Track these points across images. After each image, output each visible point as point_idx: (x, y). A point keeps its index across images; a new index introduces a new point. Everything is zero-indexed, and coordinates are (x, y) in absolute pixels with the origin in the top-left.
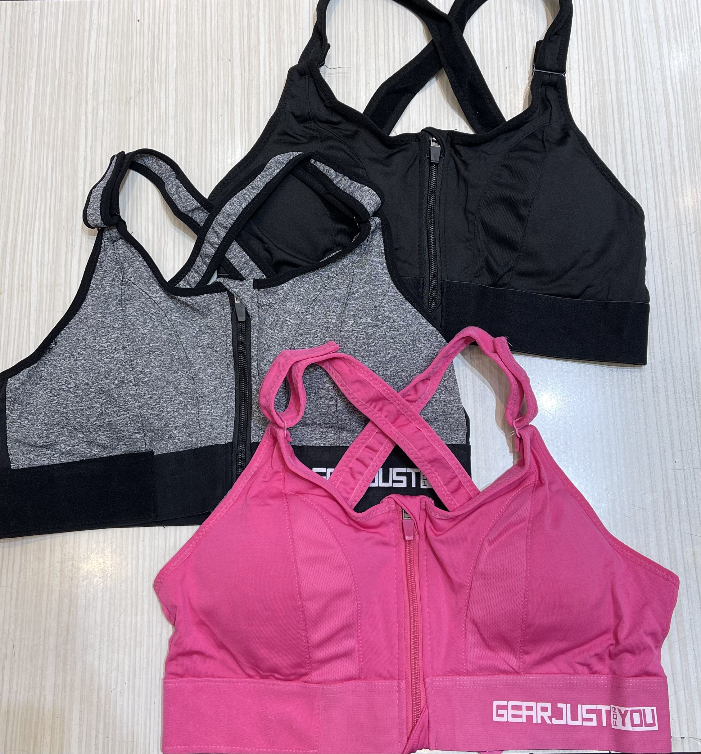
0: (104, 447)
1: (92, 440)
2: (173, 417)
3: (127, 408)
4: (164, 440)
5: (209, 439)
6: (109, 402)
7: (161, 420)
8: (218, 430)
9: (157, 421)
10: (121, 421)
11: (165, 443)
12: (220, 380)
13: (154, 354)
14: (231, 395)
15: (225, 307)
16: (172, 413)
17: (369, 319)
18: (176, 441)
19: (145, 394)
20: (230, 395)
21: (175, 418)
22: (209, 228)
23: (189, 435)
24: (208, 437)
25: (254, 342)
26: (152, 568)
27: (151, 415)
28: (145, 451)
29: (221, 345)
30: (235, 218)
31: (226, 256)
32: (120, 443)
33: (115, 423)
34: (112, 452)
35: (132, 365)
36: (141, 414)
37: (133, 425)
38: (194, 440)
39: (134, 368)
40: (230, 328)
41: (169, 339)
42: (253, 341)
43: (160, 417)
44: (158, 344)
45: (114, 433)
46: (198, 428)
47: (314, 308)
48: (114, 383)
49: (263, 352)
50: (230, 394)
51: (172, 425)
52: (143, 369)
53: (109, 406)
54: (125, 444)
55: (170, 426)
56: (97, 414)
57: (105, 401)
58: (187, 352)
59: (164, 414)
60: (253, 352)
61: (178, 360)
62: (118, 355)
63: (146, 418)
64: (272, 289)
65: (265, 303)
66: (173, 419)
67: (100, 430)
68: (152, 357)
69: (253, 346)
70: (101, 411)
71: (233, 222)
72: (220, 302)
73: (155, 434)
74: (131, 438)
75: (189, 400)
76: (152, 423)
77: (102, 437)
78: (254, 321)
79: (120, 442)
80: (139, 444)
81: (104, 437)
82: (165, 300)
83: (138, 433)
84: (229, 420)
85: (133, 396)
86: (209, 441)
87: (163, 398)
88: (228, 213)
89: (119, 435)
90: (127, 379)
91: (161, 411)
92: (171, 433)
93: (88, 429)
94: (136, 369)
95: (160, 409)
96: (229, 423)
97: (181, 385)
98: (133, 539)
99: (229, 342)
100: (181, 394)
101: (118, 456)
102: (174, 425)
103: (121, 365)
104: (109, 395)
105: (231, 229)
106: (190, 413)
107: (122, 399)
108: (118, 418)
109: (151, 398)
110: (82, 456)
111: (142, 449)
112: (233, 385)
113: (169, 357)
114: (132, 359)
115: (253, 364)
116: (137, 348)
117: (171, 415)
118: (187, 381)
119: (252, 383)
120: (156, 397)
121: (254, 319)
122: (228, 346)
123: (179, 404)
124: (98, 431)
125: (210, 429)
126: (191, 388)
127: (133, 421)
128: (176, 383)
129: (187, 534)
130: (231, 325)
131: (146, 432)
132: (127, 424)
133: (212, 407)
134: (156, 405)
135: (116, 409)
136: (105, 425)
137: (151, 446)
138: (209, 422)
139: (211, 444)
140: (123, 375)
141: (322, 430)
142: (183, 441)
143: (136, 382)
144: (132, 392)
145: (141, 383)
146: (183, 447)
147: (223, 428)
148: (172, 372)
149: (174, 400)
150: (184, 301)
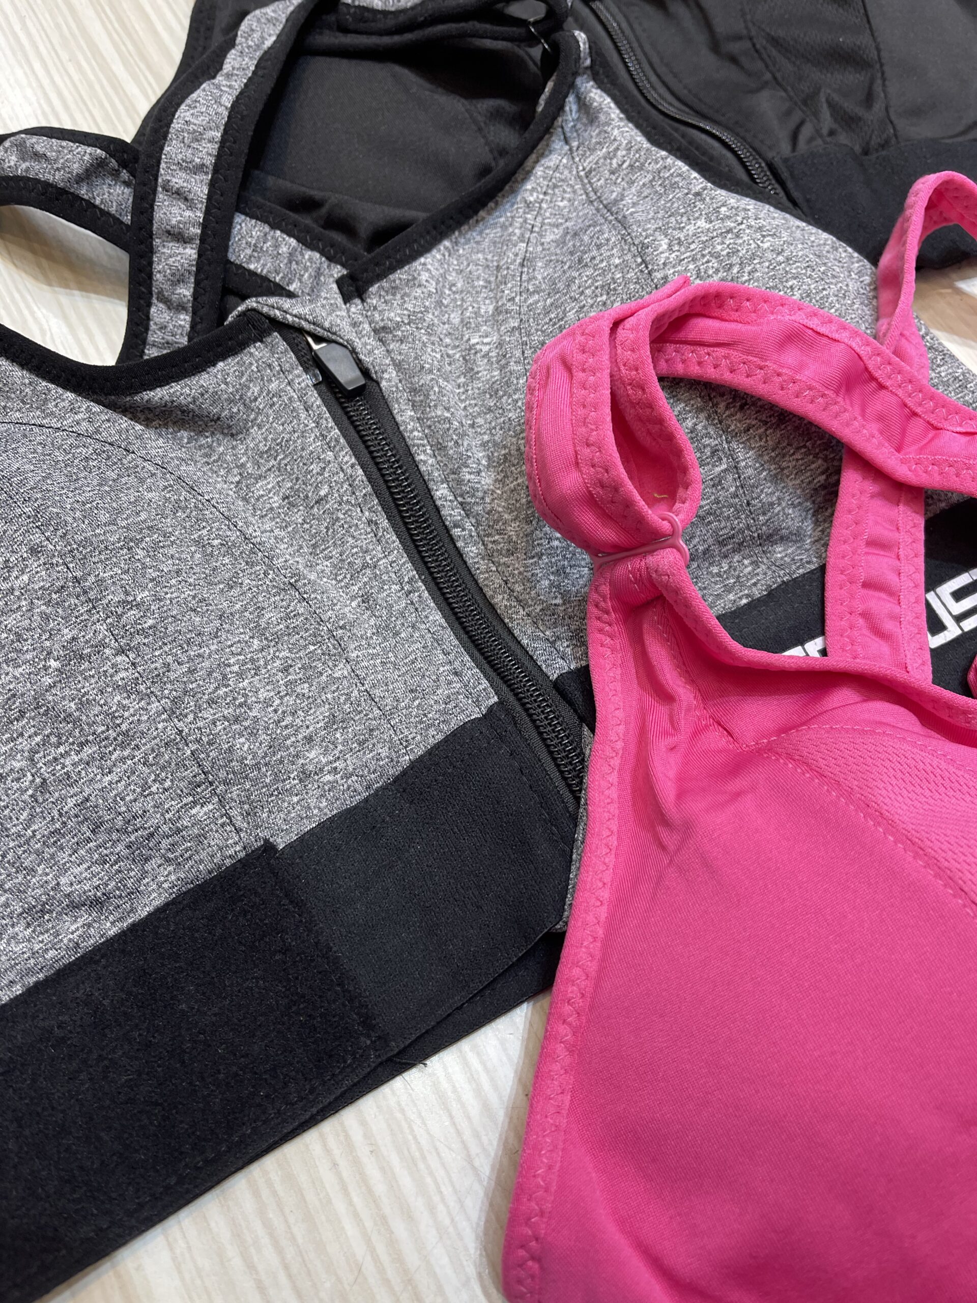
0: (97, 903)
1: (44, 898)
2: (284, 712)
3: (125, 734)
4: (290, 792)
5: (429, 726)
6: (53, 739)
7: (253, 734)
8: (439, 692)
9: (242, 740)
10: (121, 786)
11: (295, 799)
12: (368, 571)
13: (143, 545)
14: (420, 596)
15: (290, 377)
16: (277, 702)
17: (702, 223)
18: (329, 778)
19: (167, 666)
20: (416, 600)
21: (293, 714)
22: (155, 192)
23: (361, 743)
24: (421, 722)
25: (416, 433)
26: (451, 1229)
27: (214, 723)
28: (242, 854)
29: (326, 475)
30: (218, 135)
31: (232, 258)
32: (148, 867)
33: (105, 800)
34: (133, 910)
35: (85, 592)
36: (180, 732)
37: (168, 784)
38: (384, 752)
39: (97, 600)
40: (331, 423)
41: (167, 500)
42: (412, 431)
43: (246, 724)
44: (143, 516)
45: (115, 836)
46: (377, 712)
47: (535, 278)
48: (46, 668)
49: (456, 442)
50: (415, 597)
51: (293, 739)
52: (127, 593)
53: (62, 749)
54: (168, 860)
55: (288, 742)
56: (25, 797)
57: (38, 739)
58: (240, 524)
59: (254, 713)
60: (425, 462)
61: (223, 549)
62: (25, 578)
63: (205, 739)
64: (400, 275)
65: (398, 319)
66: (288, 720)
67: (62, 848)
68: (141, 554)
69: (418, 446)
70: (38, 780)
71: (217, 146)
72: (270, 366)
73: (255, 782)
74: (179, 831)
75: (312, 648)
76: (230, 750)
77: (77, 870)
78: (389, 380)
79: (147, 860)
80: (215, 840)
81: (85, 866)
82: (108, 421)
83: (195, 803)
84: (451, 657)
85: (127, 690)
86: (432, 732)
87: (229, 665)
88: (191, 127)
89: (133, 838)
90: (87, 642)
91: (241, 705)
92: (301, 761)
93: (13, 865)
94: (105, 602)
95: (235, 699)
96: (457, 664)
97: (267, 616)
98: (335, 1165)
99: (348, 458)
100: (277, 638)
101: (159, 911)
102: (300, 737)
103: (48, 603)
104: (46, 713)
105: (216, 169)
106: (333, 680)
107: (97, 709)
108: (107, 779)
109: (191, 671)
110: (30, 971)
111: (231, 852)
112: (409, 571)
113: (193, 549)
114: (79, 574)
115: (438, 494)
116: (78, 538)
117: (276, 711)
118: (277, 598)
119: (460, 544)
120: (206, 664)
121: (386, 376)
122: (349, 471)
123: (286, 670)
124: (53, 856)
125: (415, 699)
126: (301, 611)
127: (163, 768)
128: (247, 614)
129: (505, 1050)
130: (328, 415)
131: (222, 787)
132: (145, 786)
133: (383, 649)
134: (217, 688)
135: (88, 751)
136: (70, 824)
137: (257, 827)
138: (400, 685)
139: (440, 737)
140: (68, 634)
141: (715, 570)
142: (350, 769)
143: (123, 642)
144: (123, 674)
145: (139, 639)
146: (359, 788)
147: (450, 683)
148: (222, 586)
149: (266, 664)
150: (167, 398)
